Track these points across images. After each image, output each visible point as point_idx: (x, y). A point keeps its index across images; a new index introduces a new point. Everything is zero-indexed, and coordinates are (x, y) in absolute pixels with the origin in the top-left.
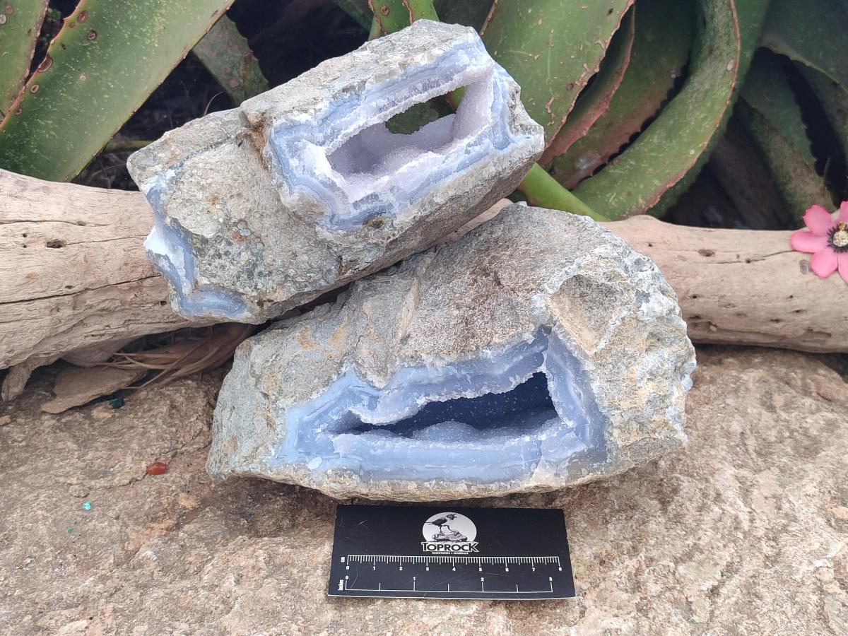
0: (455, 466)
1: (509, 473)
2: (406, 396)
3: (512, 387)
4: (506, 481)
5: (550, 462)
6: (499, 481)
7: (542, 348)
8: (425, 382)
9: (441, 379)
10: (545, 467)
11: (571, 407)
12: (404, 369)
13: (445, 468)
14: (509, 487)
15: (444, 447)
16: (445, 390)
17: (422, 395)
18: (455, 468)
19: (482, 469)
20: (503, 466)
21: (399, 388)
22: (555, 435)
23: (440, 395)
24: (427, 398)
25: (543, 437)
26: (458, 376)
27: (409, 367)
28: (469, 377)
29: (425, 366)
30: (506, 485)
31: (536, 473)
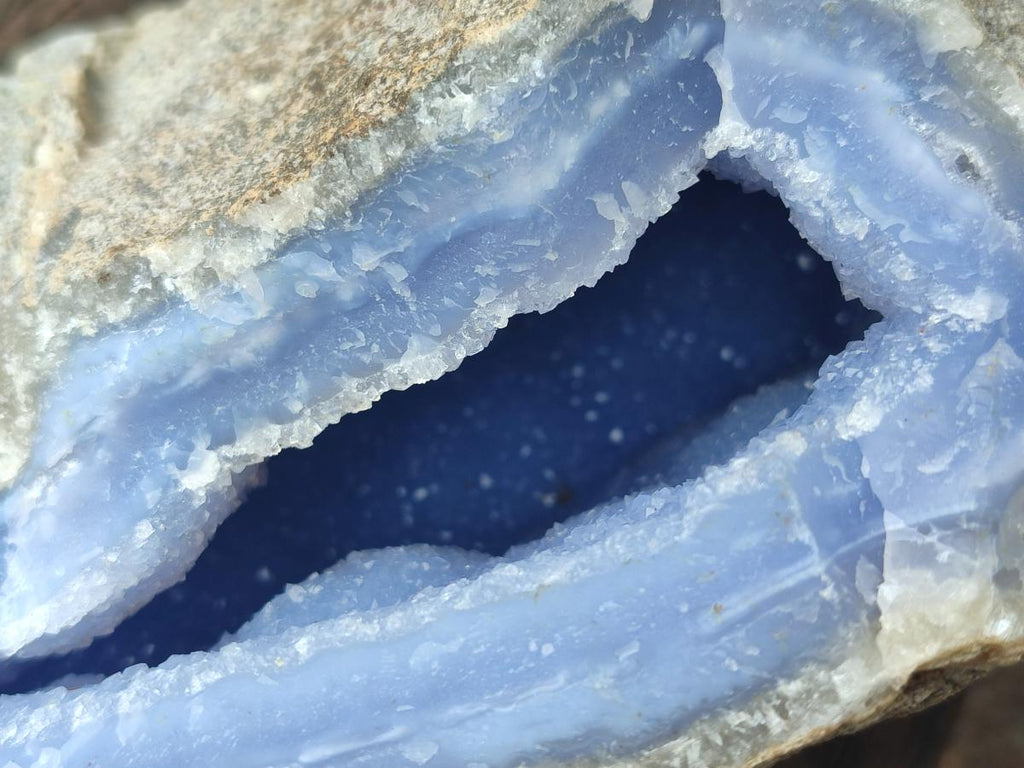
0: (458, 710)
1: (753, 652)
2: (122, 475)
3: (618, 250)
4: (748, 695)
5: (948, 523)
6: (709, 709)
7: (698, 33)
8: (196, 374)
9: (267, 337)
10: (923, 557)
11: (949, 232)
12: (85, 350)
13: (405, 739)
14: (775, 722)
15: (371, 630)
16: (302, 385)
17: (201, 445)
18: (460, 722)
19: (601, 680)
20: (709, 622)
21: (82, 448)
22: (925, 381)
23: (281, 416)
24: (226, 450)
25: (861, 419)
26: (346, 294)
27: (105, 329)
28: (398, 274)
29: (175, 300)
30: (757, 719)
31: (893, 607)
